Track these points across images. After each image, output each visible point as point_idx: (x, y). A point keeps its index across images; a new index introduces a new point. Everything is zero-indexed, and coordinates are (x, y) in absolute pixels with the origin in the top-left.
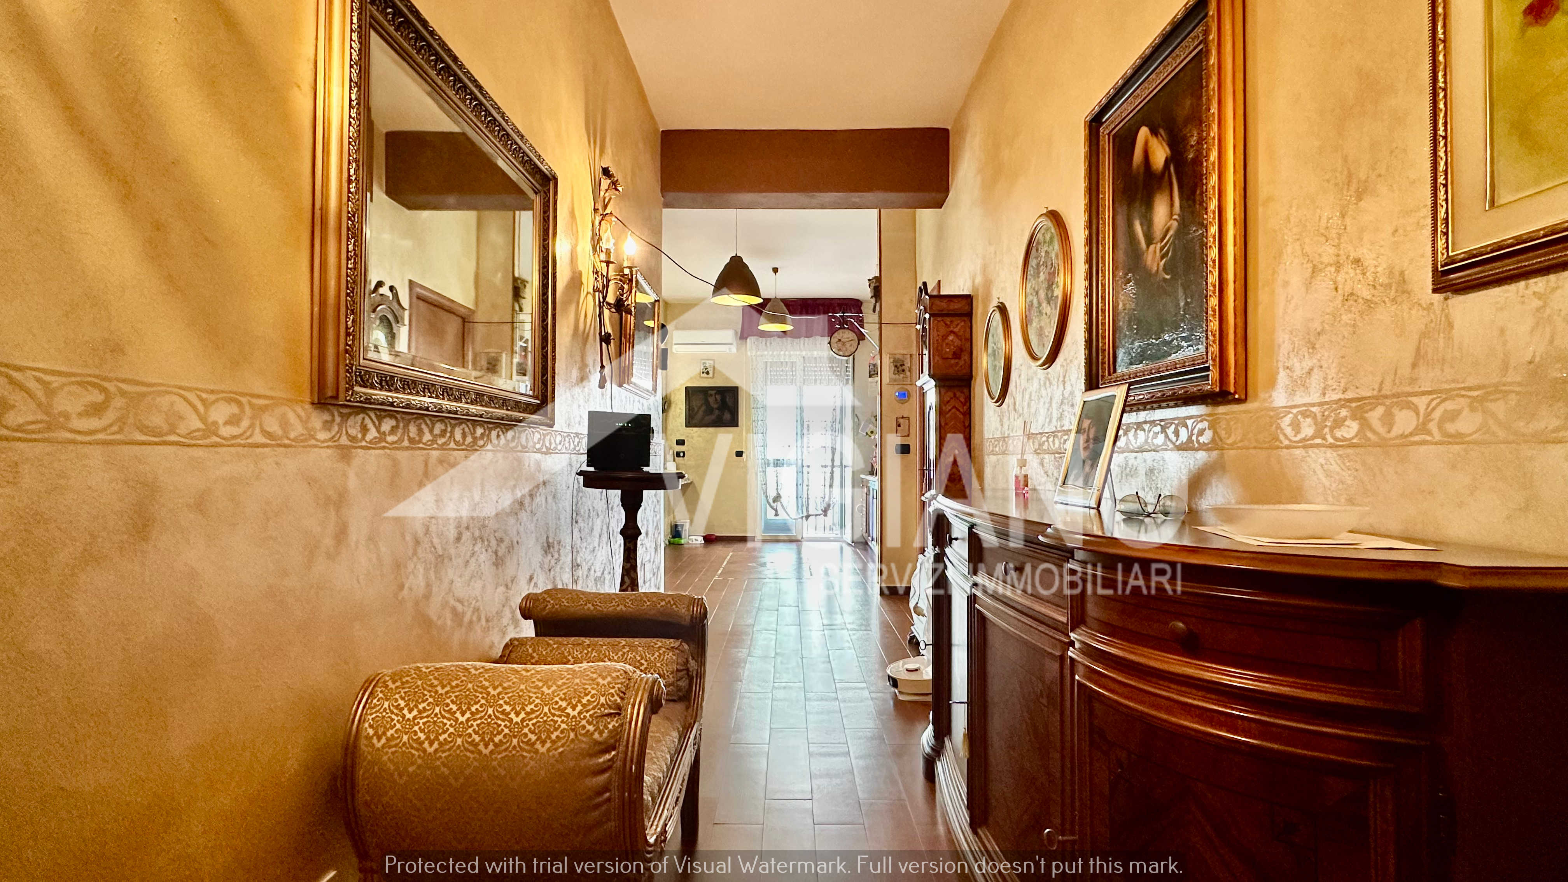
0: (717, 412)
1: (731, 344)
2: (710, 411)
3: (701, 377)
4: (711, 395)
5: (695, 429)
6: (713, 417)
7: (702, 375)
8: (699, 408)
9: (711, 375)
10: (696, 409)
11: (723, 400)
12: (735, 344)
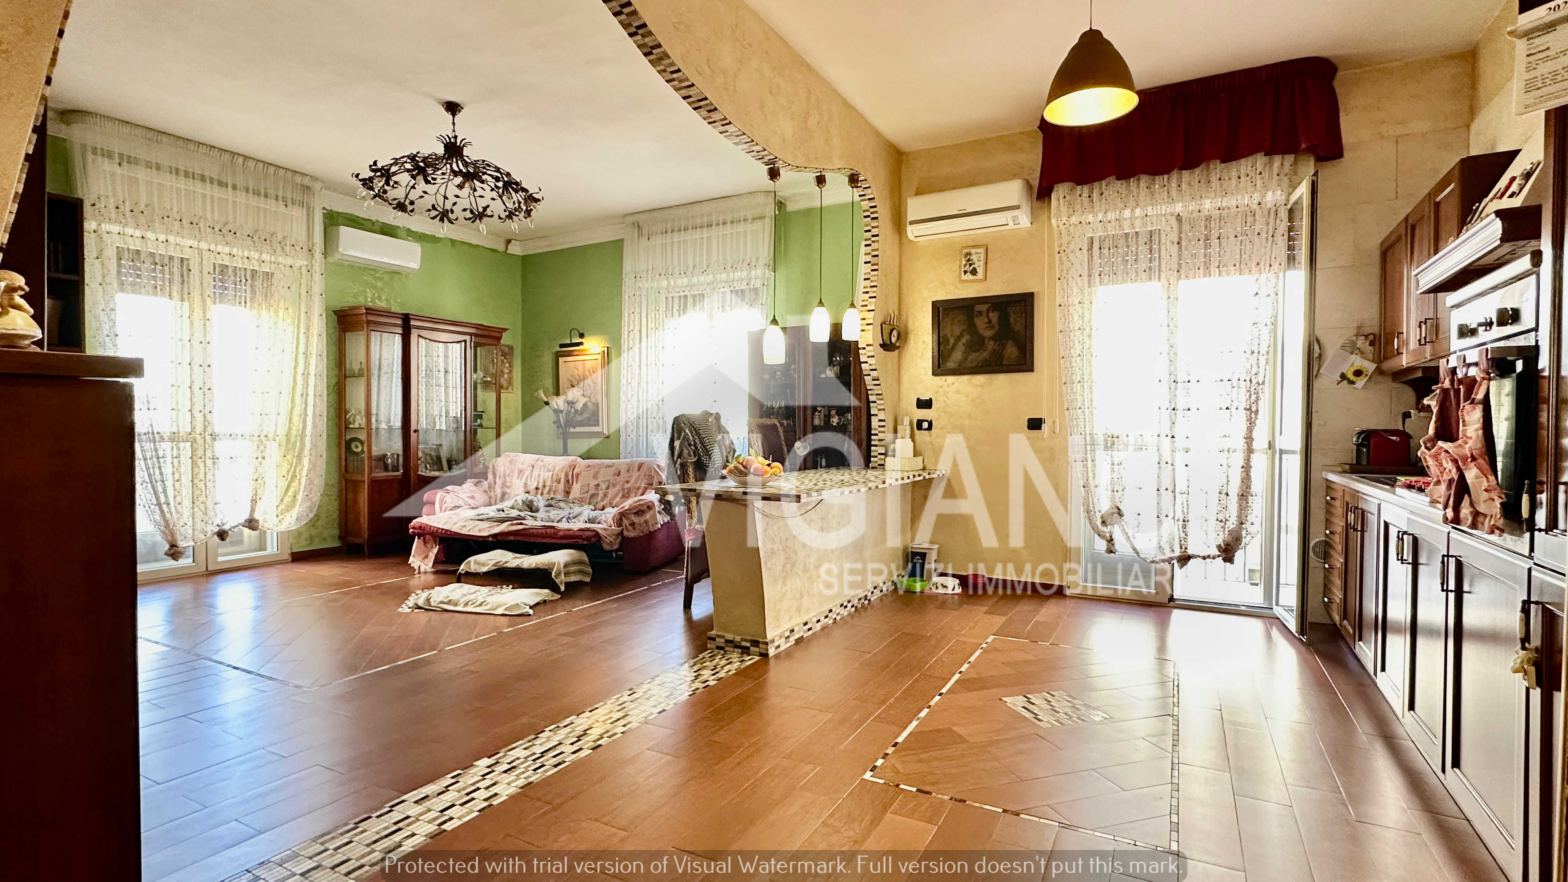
0: (990, 345)
1: (1017, 207)
2: (977, 343)
3: (962, 281)
4: (980, 313)
5: (951, 379)
6: (985, 355)
7: (964, 277)
8: (959, 338)
9: (980, 275)
10: (952, 341)
11: (1004, 319)
12: (1026, 207)
